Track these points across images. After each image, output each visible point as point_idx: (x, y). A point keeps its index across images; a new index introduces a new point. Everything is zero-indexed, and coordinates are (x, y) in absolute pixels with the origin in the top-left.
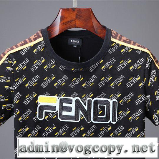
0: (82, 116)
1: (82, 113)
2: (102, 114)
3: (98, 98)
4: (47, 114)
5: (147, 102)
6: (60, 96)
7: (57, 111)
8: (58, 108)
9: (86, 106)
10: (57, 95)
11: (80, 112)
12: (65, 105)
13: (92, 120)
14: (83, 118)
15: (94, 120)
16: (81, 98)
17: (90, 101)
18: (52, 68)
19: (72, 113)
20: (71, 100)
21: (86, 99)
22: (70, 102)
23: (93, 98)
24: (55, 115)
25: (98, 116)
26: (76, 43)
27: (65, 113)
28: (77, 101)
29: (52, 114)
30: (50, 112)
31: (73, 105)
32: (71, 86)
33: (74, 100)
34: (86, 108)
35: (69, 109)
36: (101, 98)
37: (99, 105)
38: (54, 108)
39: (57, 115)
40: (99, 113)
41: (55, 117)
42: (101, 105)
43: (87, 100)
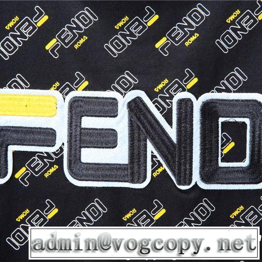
0: (156, 165)
1: (156, 153)
2: (237, 155)
3: (219, 91)
4: (21, 159)
6: (71, 90)
7: (61, 149)
8: (62, 137)
9: (170, 123)
10: (57, 84)
11: (150, 148)
12: (88, 122)
13: (196, 177)
14: (160, 170)
15: (206, 178)
16: (152, 95)
17: (185, 106)
19: (119, 155)
20: (114, 102)
21: (171, 97)
22: (109, 109)
23: (197, 91)
24: (52, 165)
25: (222, 164)
27: (90, 155)
28: (136, 107)
29: (41, 158)
30: (33, 154)
31: (120, 124)
32: (113, 49)
33: (123, 102)
34: (172, 132)
35: (107, 139)
36: (228, 90)
37: (221, 120)
38: (47, 136)
39: (60, 162)
40: (225, 151)
41: (52, 170)
42: (231, 120)
43: (175, 101)
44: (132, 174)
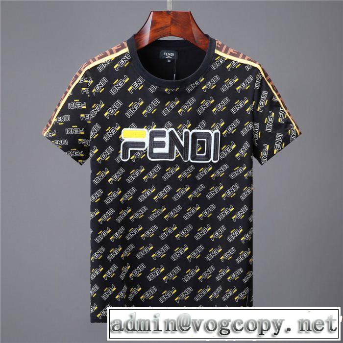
0: (177, 154)
1: (177, 150)
3: (198, 129)
4: (133, 153)
5: (255, 133)
6: (150, 128)
7: (147, 149)
9: (182, 140)
10: (146, 126)
11: (176, 148)
12: (156, 139)
13: (189, 158)
14: (178, 155)
15: (192, 159)
16: (177, 130)
17: (187, 133)
18: (139, 89)
20: (164, 132)
21: (183, 131)
23: (191, 129)
24: (143, 154)
25: (197, 155)
26: (171, 56)
27: (156, 150)
28: (171, 133)
29: (140, 152)
30: (137, 151)
31: (166, 140)
32: (164, 113)
34: (182, 143)
35: (162, 145)
36: (200, 129)
37: (198, 140)
38: (142, 144)
39: (146, 153)
41: (143, 156)
42: (201, 140)
43: (184, 132)
44: (170, 157)
